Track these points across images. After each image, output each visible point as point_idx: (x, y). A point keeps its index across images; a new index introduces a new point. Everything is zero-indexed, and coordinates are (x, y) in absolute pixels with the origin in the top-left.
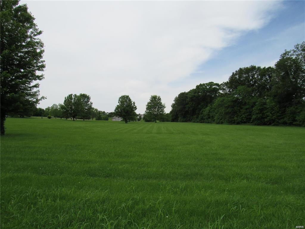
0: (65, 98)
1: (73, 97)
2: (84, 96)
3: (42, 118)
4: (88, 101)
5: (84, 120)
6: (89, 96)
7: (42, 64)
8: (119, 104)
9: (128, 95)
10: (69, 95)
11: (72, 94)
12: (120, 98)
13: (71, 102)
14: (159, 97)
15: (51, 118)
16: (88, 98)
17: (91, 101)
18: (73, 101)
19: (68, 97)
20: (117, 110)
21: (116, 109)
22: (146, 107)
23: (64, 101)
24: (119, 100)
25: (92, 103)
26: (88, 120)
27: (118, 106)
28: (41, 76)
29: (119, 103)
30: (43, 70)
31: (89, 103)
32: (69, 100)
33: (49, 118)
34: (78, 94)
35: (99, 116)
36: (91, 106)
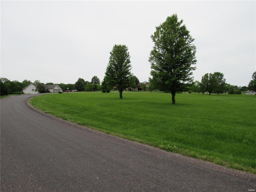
0: (202, 77)
1: (209, 76)
2: (218, 74)
3: (185, 93)
4: (222, 78)
5: (218, 94)
6: (222, 73)
7: (194, 59)
8: (253, 79)
10: (206, 75)
11: (208, 74)
12: (254, 73)
13: (207, 80)
15: (191, 93)
16: (222, 75)
17: (224, 77)
18: (208, 79)
19: (204, 76)
20: (251, 84)
21: (249, 84)
23: (202, 79)
24: (253, 75)
25: (225, 80)
26: (221, 94)
27: (251, 81)
28: (195, 68)
29: (253, 78)
30: (195, 64)
31: (223, 79)
32: (205, 79)
33: (190, 93)
34: (213, 73)
35: (231, 90)
36: (224, 82)
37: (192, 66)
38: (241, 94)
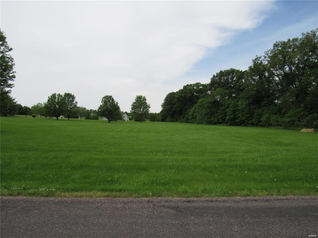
0: (49, 97)
1: (57, 96)
2: (68, 95)
3: (26, 117)
4: (73, 101)
5: (69, 119)
6: (74, 95)
8: (102, 104)
9: (111, 95)
10: (53, 95)
11: (56, 94)
12: (104, 98)
13: (55, 101)
14: (144, 97)
15: (36, 117)
16: (73, 97)
17: (76, 100)
18: (56, 100)
19: (51, 96)
20: (100, 109)
21: (99, 108)
22: (131, 107)
23: (47, 100)
24: (103, 100)
25: (77, 103)
26: (75, 119)
27: (101, 105)
29: (102, 102)
30: (13, 80)
31: (74, 102)
32: (52, 100)
33: (34, 116)
34: (63, 94)
36: (76, 106)
37: (10, 82)
38: (98, 119)
